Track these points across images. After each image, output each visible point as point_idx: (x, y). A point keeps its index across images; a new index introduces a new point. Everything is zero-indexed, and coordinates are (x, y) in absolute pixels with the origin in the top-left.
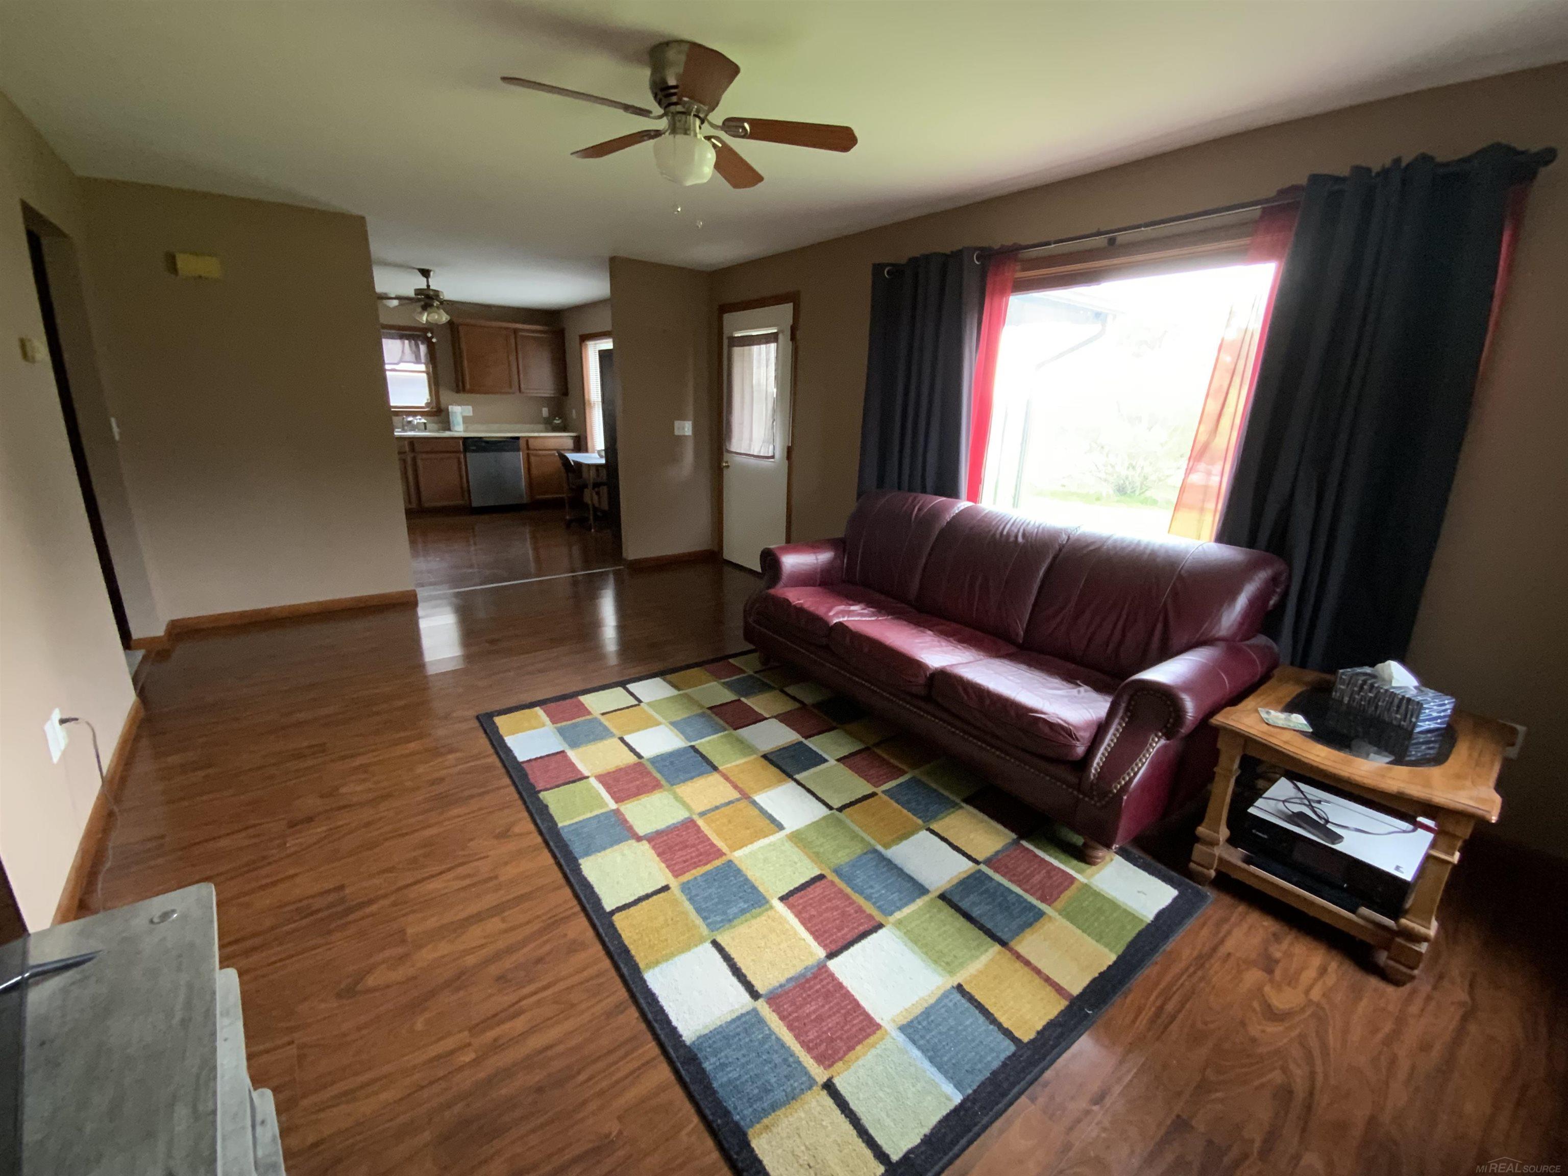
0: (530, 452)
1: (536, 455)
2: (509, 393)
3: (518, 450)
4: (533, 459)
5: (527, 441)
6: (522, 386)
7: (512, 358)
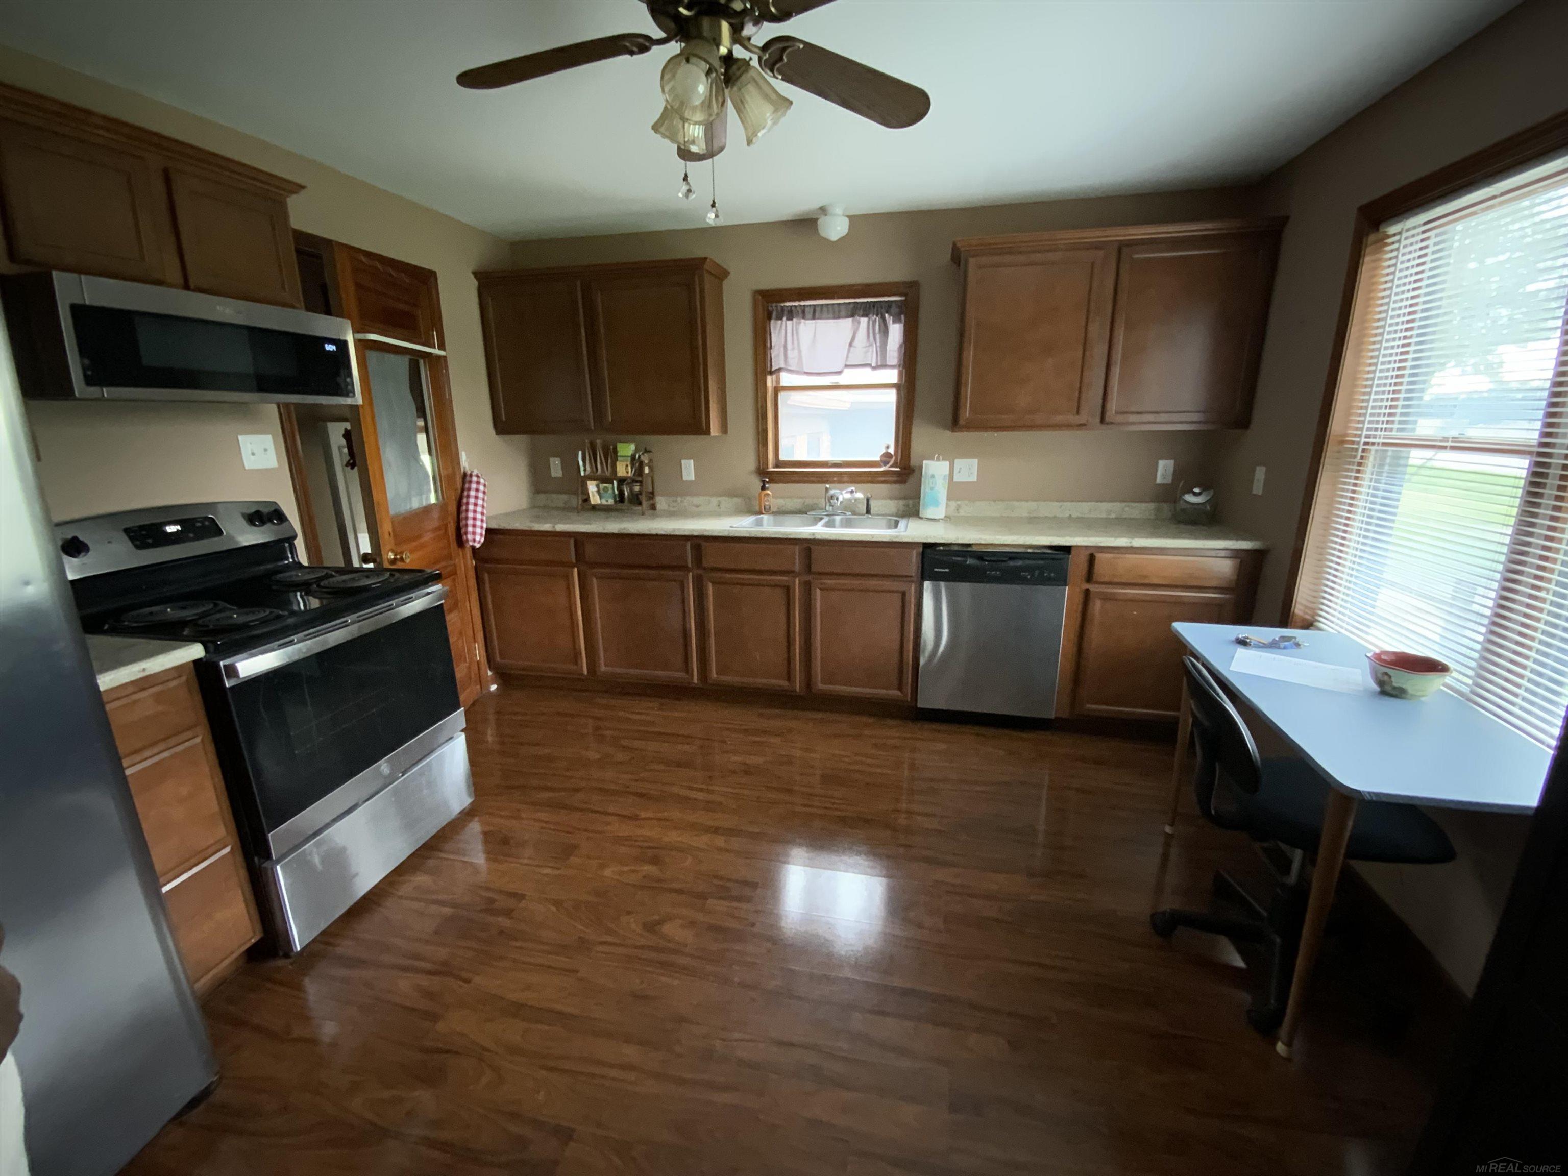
0: (1093, 588)
1: (1106, 598)
2: (1069, 426)
3: (1061, 580)
4: (1097, 606)
5: (1092, 559)
6: (1113, 406)
7: (1099, 330)
